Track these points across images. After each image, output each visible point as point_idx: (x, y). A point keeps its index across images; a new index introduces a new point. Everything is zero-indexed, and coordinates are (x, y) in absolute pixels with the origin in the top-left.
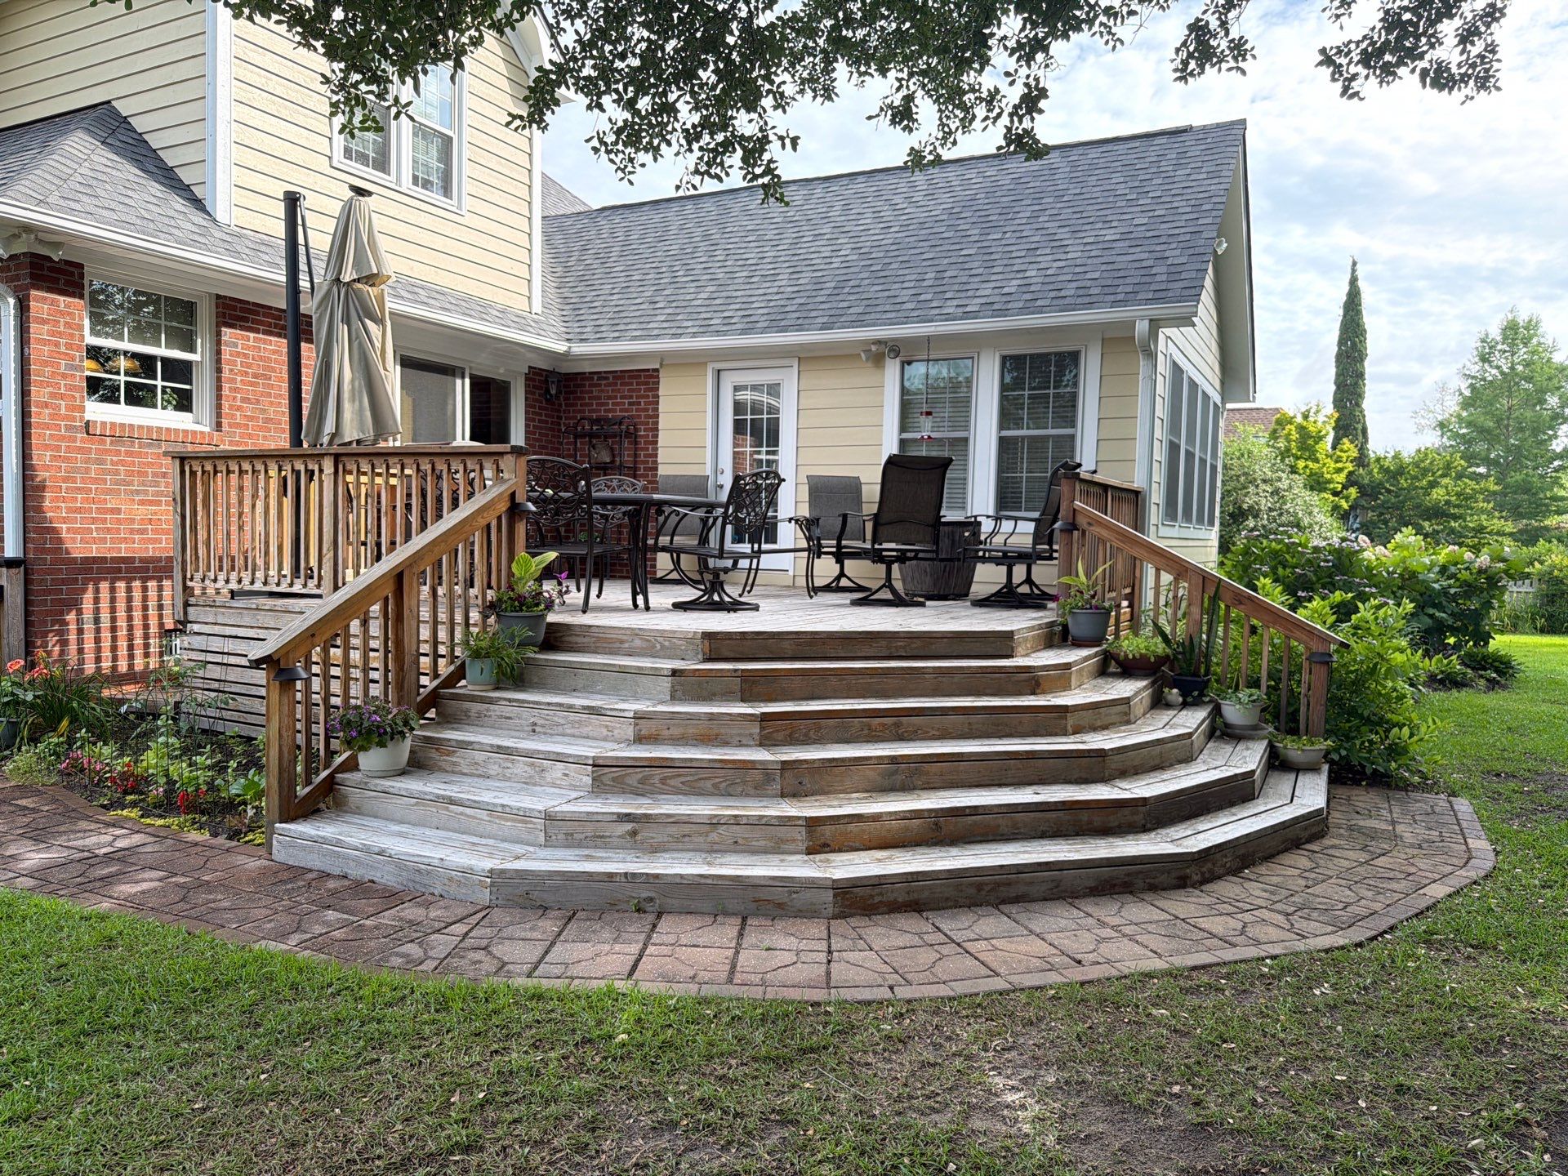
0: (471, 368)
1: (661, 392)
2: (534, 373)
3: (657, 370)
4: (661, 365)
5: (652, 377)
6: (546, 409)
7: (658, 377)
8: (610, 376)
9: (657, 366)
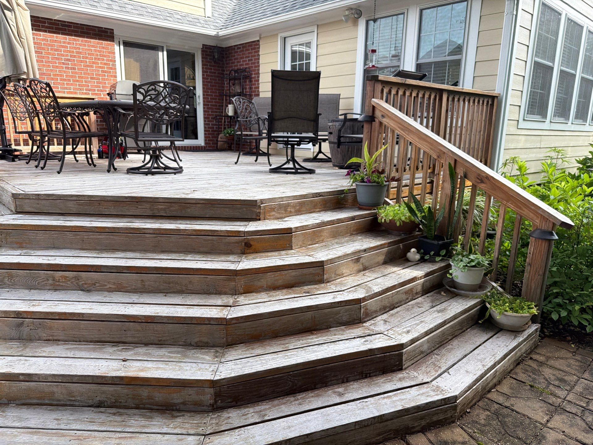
0: (167, 46)
1: (260, 53)
2: (206, 48)
3: (258, 41)
4: (260, 38)
5: (257, 45)
6: (214, 66)
7: (259, 45)
8: (241, 46)
9: (258, 39)
